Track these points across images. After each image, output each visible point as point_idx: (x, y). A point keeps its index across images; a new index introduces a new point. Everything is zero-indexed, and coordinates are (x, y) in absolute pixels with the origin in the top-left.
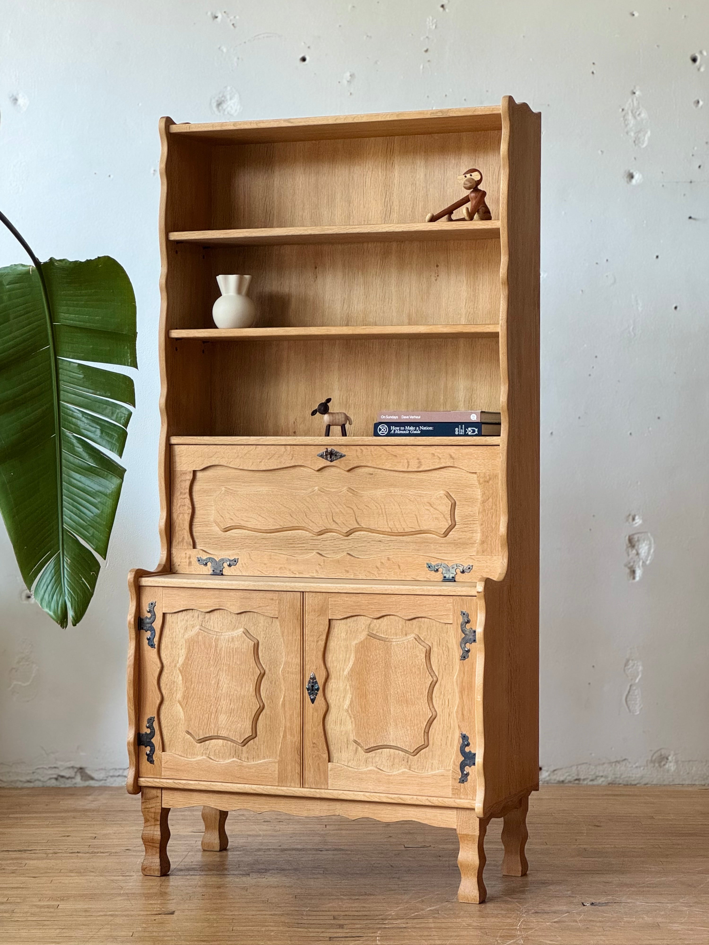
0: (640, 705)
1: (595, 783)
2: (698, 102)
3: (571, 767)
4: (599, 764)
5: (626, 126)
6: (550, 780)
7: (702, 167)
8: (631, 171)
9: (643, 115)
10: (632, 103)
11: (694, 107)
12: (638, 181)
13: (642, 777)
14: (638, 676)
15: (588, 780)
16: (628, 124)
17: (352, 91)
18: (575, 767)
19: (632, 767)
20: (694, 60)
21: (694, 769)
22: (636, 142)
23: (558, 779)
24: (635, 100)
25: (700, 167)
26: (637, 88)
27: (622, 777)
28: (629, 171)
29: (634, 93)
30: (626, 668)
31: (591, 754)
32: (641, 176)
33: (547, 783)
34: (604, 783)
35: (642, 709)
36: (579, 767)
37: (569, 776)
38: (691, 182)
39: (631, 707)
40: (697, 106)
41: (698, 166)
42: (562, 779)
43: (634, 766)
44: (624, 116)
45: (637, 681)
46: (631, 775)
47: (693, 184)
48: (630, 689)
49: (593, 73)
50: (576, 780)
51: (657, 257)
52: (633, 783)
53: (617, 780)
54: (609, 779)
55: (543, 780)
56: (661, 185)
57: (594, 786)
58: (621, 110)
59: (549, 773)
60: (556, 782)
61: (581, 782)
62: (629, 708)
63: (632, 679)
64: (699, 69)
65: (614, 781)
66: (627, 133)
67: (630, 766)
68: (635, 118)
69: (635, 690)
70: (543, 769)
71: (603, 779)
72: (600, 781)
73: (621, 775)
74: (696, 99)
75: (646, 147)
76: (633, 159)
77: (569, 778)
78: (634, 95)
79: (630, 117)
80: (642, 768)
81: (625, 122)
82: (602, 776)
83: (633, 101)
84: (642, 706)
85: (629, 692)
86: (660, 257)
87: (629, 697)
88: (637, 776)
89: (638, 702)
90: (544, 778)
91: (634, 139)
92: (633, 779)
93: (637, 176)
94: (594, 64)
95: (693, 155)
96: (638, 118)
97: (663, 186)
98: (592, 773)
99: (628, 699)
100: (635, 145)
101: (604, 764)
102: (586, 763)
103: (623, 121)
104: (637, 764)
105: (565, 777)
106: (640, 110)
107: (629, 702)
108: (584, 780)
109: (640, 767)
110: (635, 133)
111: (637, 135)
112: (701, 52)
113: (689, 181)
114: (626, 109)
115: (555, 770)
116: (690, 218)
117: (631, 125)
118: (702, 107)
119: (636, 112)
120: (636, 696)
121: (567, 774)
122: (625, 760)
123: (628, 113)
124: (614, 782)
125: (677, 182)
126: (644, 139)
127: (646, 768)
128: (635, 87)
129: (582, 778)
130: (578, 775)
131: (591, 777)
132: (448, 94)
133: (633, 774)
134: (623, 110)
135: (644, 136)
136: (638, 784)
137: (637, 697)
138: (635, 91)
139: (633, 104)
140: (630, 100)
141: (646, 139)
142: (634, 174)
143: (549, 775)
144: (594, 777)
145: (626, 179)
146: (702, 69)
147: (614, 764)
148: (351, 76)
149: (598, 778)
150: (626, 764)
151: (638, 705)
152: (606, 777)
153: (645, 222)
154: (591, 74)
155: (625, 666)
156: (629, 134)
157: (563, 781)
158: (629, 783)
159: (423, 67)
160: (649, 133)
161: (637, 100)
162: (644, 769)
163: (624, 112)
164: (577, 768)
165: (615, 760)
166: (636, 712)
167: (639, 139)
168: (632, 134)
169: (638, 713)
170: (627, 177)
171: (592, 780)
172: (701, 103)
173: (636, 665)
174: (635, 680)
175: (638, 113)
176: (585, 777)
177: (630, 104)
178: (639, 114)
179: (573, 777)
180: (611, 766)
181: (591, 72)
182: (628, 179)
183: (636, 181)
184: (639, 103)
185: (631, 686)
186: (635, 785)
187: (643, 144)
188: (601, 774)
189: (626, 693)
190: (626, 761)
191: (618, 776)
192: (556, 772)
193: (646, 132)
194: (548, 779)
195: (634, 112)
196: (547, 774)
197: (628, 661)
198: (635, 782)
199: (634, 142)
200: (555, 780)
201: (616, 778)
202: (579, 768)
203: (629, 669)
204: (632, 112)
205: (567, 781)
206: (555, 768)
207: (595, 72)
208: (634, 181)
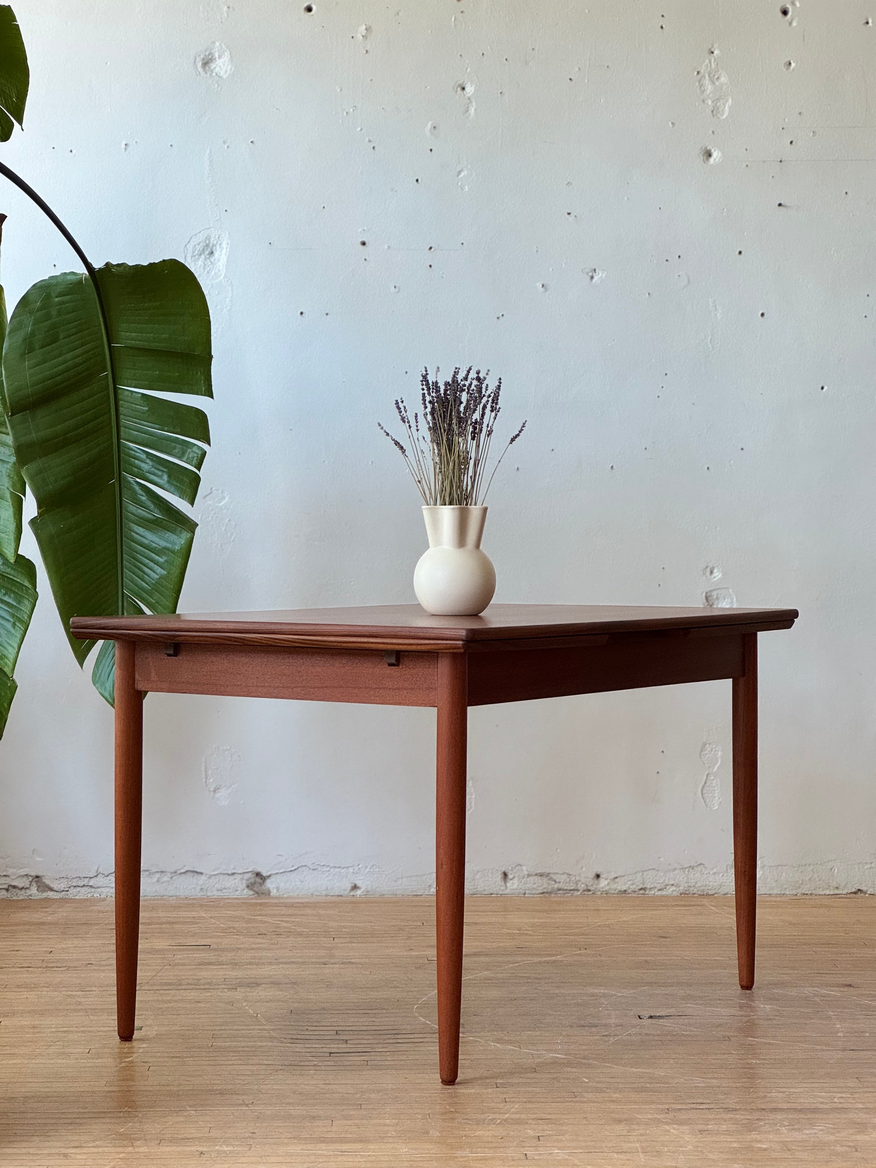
0: (719, 799)
1: (664, 893)
2: (790, 64)
3: (636, 873)
4: (669, 871)
5: (703, 92)
6: (610, 889)
7: (794, 143)
8: (708, 148)
9: (723, 79)
10: (709, 65)
11: (785, 70)
12: (717, 160)
13: (721, 886)
14: (717, 763)
15: (656, 890)
16: (705, 90)
17: (367, 49)
18: (641, 874)
19: (709, 873)
20: (785, 12)
21: (784, 874)
22: (715, 112)
23: (619, 888)
24: (713, 60)
25: (791, 143)
26: (716, 45)
27: (699, 885)
28: (706, 147)
29: (713, 53)
30: (702, 754)
31: (659, 858)
32: (720, 154)
33: (606, 894)
34: (674, 893)
35: (721, 802)
36: (645, 873)
37: (633, 884)
38: (781, 161)
39: (708, 801)
40: (787, 69)
41: (789, 142)
42: (624, 888)
43: (711, 873)
44: (699, 81)
45: (715, 769)
46: (707, 883)
47: (783, 163)
48: (706, 779)
49: (662, 27)
50: (641, 889)
51: (740, 253)
52: (710, 893)
53: (692, 889)
54: (682, 888)
55: (601, 890)
56: (745, 165)
57: (663, 896)
58: (696, 73)
59: (609, 880)
60: (616, 892)
61: (647, 892)
62: (705, 802)
63: (709, 767)
64: (790, 24)
65: (686, 890)
66: (703, 101)
67: (707, 872)
68: (713, 83)
69: (713, 780)
70: (601, 876)
71: (674, 888)
72: (670, 891)
73: (696, 883)
74: (787, 60)
75: (726, 118)
76: (711, 132)
77: (633, 887)
78: (712, 55)
79: (707, 82)
80: (721, 875)
81: (701, 87)
82: (673, 885)
83: (710, 62)
84: (721, 799)
85: (705, 783)
86: (743, 253)
87: (706, 788)
88: (715, 884)
89: (716, 794)
90: (603, 888)
91: (712, 109)
92: (709, 888)
93: (716, 154)
94: (663, 16)
95: (783, 128)
96: (717, 83)
97: (747, 166)
98: (662, 881)
99: (705, 791)
100: (713, 116)
101: (675, 869)
102: (654, 869)
103: (699, 87)
104: (715, 870)
105: (627, 886)
106: (719, 73)
107: (705, 795)
108: (651, 889)
109: (719, 874)
110: (713, 102)
111: (716, 104)
112: (793, 3)
113: (779, 160)
114: (702, 71)
115: (616, 878)
116: (780, 205)
117: (708, 91)
118: (793, 70)
119: (714, 76)
120: (714, 787)
121: (630, 883)
122: (700, 864)
123: (704, 76)
124: (687, 892)
125: (764, 162)
126: (724, 108)
127: (725, 875)
128: (713, 47)
129: (648, 887)
130: (643, 883)
131: (659, 888)
132: (485, 53)
133: (710, 882)
134: (698, 73)
135: (724, 104)
136: (716, 893)
137: (716, 789)
138: (712, 50)
139: (711, 65)
140: (707, 61)
141: (726, 108)
142: (713, 151)
143: (608, 884)
144: (663, 885)
145: (702, 158)
146: (794, 24)
147: (687, 870)
148: (366, 29)
149: (668, 887)
150: (702, 869)
151: (717, 798)
152: (677, 886)
153: (725, 210)
154: (660, 29)
155: (701, 752)
156: (706, 102)
157: (625, 891)
158: (705, 893)
159: (455, 19)
160: (730, 101)
161: (715, 61)
162: (723, 876)
163: (699, 77)
164: (643, 875)
165: (688, 866)
166: (714, 807)
167: (718, 109)
168: (710, 103)
169: (717, 808)
170: (703, 155)
171: (659, 890)
172: (793, 65)
173: (714, 750)
174: (713, 769)
175: (716, 77)
176: (652, 886)
177: (707, 64)
178: (718, 78)
179: (638, 886)
180: (684, 872)
181: (659, 26)
182: (705, 158)
183: (715, 160)
184: (717, 64)
185: (708, 775)
186: (713, 895)
187: (722, 115)
188: (672, 882)
189: (703, 783)
190: (702, 866)
191: (693, 884)
192: (617, 880)
193: (727, 101)
194: (607, 888)
195: (712, 75)
196: (606, 882)
197: (705, 745)
198: (714, 892)
199: (712, 111)
200: (615, 890)
201: (689, 886)
202: (645, 875)
203: (707, 754)
204: (709, 76)
205: (630, 891)
206: (616, 876)
207: (664, 26)
208: (712, 160)
